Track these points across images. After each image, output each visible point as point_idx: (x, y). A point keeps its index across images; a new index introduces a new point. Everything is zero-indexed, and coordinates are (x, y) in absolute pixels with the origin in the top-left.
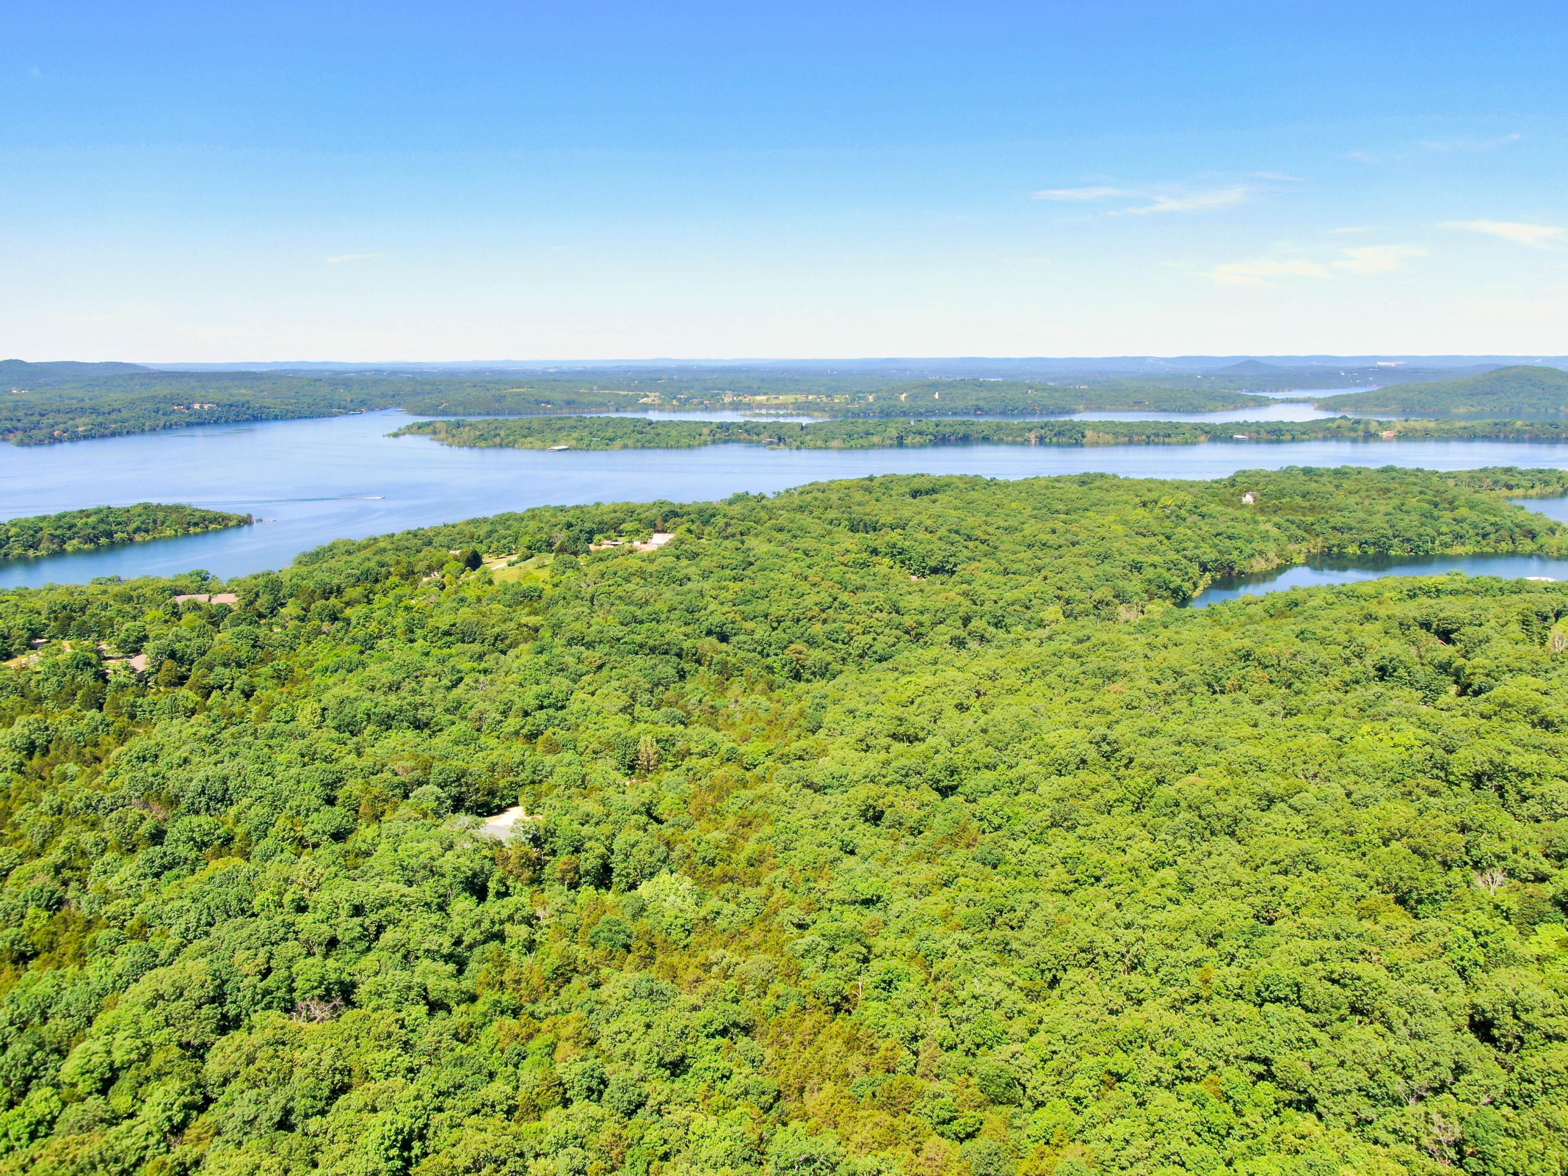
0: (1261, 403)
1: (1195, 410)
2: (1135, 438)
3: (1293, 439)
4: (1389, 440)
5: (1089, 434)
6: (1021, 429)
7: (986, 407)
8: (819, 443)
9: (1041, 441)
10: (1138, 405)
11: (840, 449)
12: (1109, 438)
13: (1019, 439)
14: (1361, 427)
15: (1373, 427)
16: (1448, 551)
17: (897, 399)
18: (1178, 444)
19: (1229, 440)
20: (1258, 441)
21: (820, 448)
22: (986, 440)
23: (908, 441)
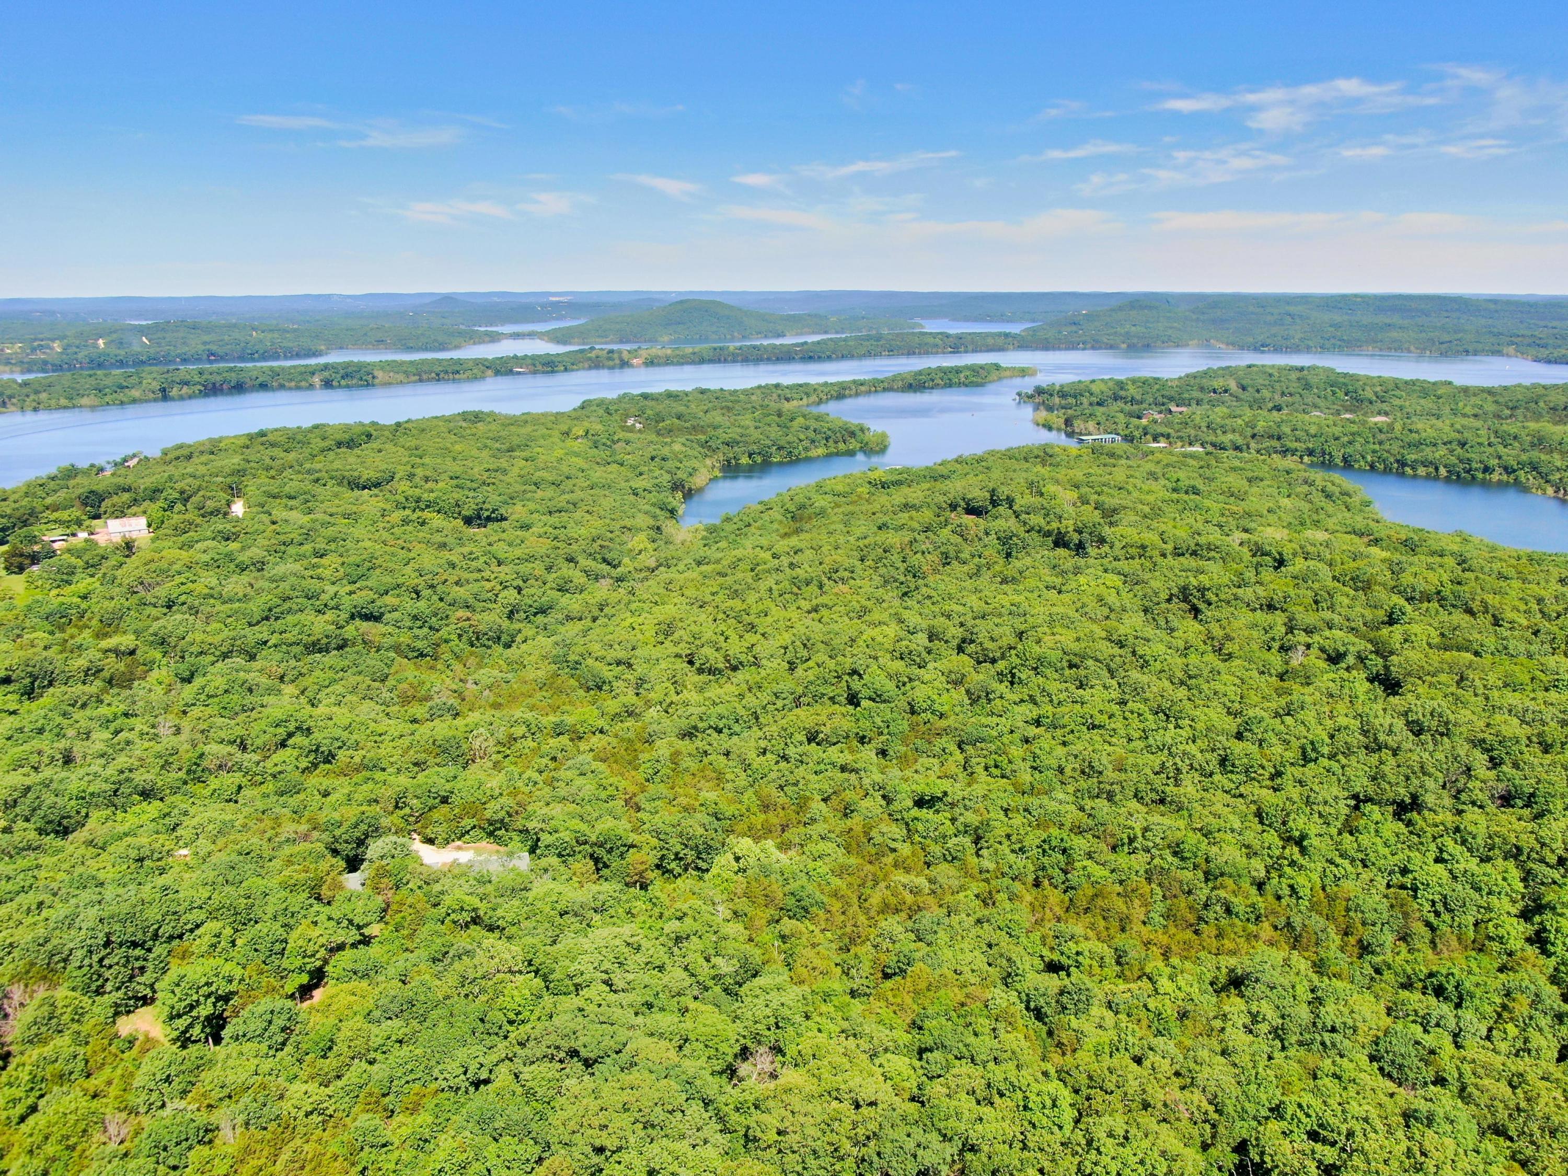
0: (494, 338)
1: (442, 347)
2: (425, 377)
3: (566, 370)
4: (638, 366)
5: (379, 374)
6: (301, 374)
7: (221, 352)
8: (63, 402)
9: (327, 384)
10: (380, 344)
11: (93, 408)
12: (401, 377)
13: (303, 384)
14: (616, 356)
15: (626, 356)
16: (810, 454)
17: (96, 346)
18: (468, 379)
19: (510, 372)
20: (535, 373)
21: (65, 408)
22: (263, 387)
23: (174, 392)
